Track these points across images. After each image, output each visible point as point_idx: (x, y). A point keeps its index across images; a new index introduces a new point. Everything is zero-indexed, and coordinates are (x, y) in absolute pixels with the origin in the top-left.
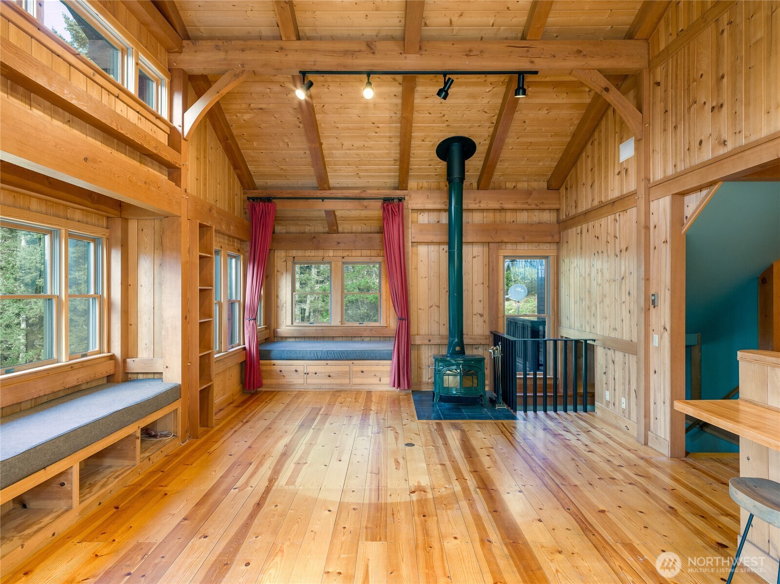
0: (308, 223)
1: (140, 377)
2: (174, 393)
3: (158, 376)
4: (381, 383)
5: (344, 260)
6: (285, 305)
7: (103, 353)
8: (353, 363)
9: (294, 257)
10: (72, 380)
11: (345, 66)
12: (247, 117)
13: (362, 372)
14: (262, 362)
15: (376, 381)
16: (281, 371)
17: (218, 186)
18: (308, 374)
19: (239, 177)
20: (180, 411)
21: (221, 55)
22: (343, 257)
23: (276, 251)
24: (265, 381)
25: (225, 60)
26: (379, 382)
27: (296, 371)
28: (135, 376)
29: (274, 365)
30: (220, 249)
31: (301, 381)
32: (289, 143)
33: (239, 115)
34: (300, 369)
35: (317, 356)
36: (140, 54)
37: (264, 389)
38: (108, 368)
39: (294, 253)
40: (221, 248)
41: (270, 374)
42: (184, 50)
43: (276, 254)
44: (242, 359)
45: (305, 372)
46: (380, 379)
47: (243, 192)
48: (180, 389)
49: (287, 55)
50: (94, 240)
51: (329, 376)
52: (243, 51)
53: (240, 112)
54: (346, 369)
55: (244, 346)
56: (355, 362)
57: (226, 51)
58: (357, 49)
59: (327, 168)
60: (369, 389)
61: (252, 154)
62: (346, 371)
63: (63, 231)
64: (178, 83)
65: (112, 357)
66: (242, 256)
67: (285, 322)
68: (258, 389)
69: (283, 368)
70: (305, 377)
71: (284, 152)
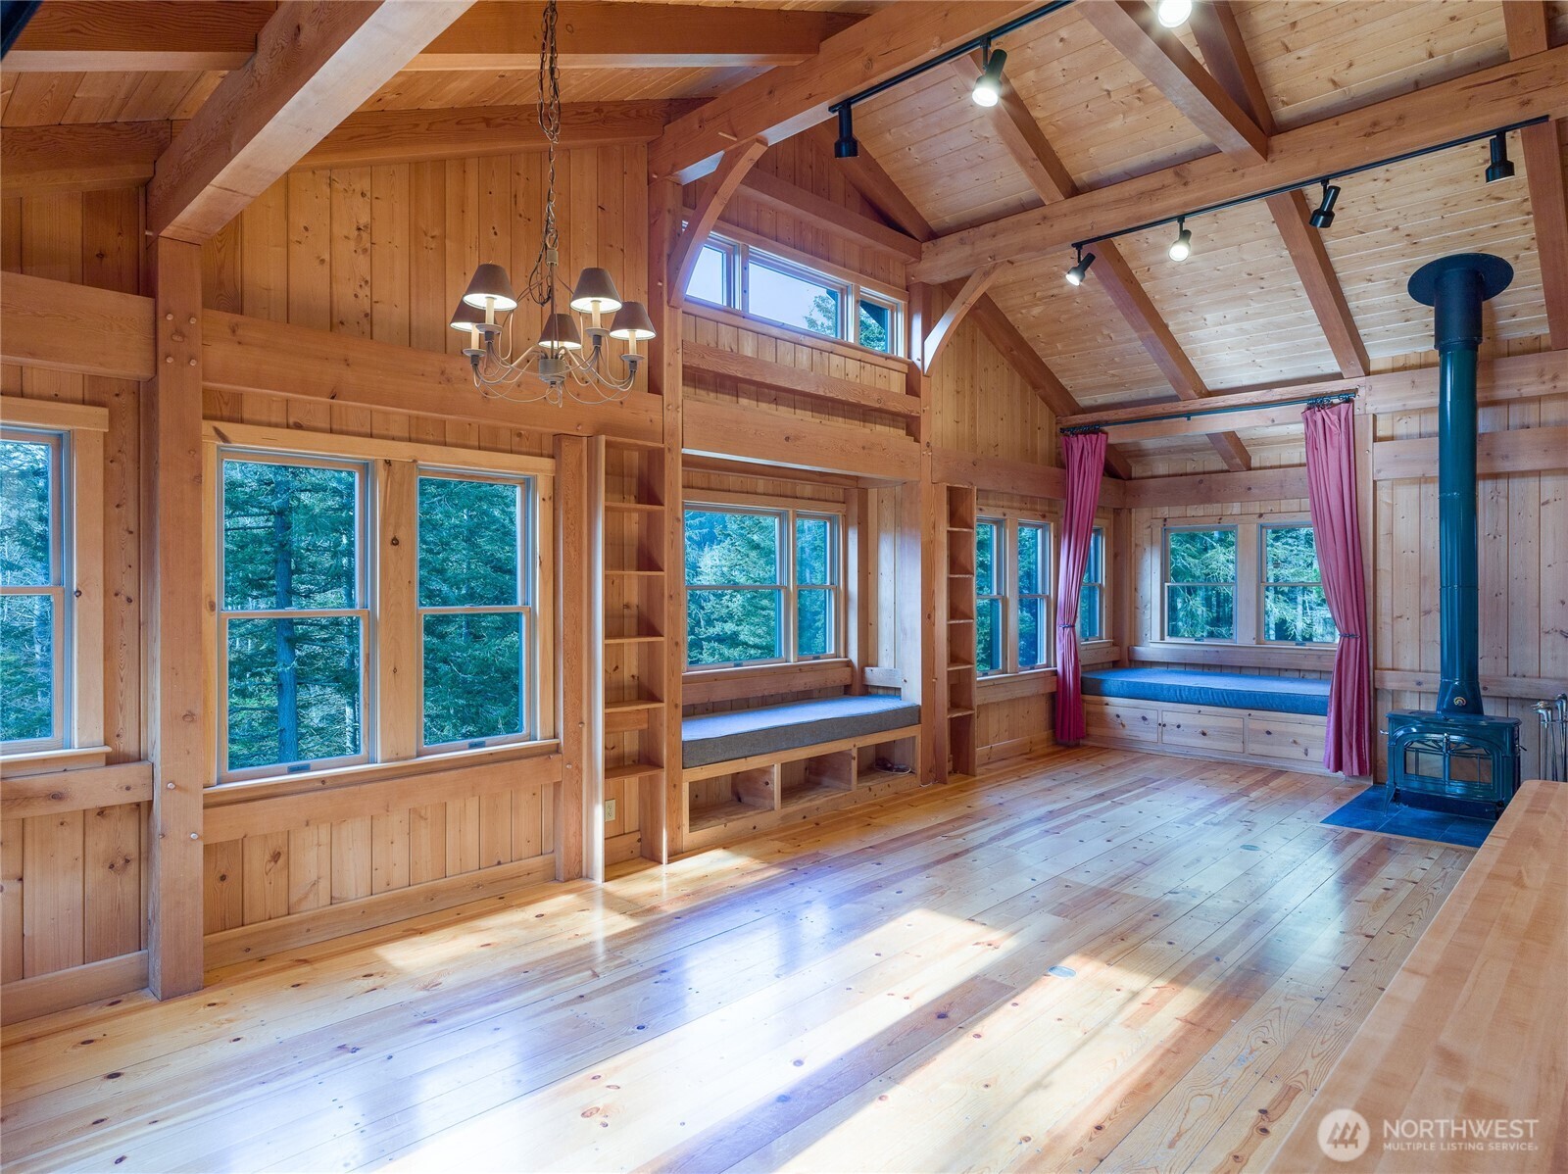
0: (1190, 456)
1: (881, 692)
2: (912, 716)
3: (894, 692)
4: (1308, 758)
5: (1262, 521)
6: (1149, 605)
7: (840, 657)
8: (1250, 715)
9: (1165, 520)
10: (800, 683)
11: (1139, 219)
12: (1036, 311)
13: (1269, 733)
14: (1088, 697)
15: (1297, 752)
16: (1118, 716)
17: (1000, 422)
18: (1164, 725)
19: (1043, 399)
20: (919, 740)
21: (967, 250)
22: (1261, 515)
23: (1133, 510)
24: (1094, 731)
25: (971, 256)
26: (1304, 757)
27: (1144, 719)
28: (875, 690)
29: (1107, 704)
30: (1002, 517)
31: (1152, 737)
32: (1112, 335)
33: (1023, 311)
34: (1151, 715)
35: (1181, 695)
36: (862, 288)
37: (1091, 743)
38: (843, 676)
39: (1165, 511)
40: (1005, 515)
41: (1102, 719)
42: (923, 256)
43: (1133, 514)
44: (1051, 688)
45: (1160, 722)
46: (1306, 750)
47: (1054, 422)
48: (920, 711)
49: (1052, 226)
50: (830, 519)
51: (1204, 734)
52: (994, 236)
53: (1025, 308)
54: (1237, 724)
55: (1054, 669)
56: (1253, 712)
57: (973, 243)
58: (1157, 185)
59: (1191, 361)
60: (1282, 767)
61: (1059, 361)
62: (1236, 729)
63: (791, 512)
64: (917, 302)
65: (849, 664)
66: (1052, 524)
67: (1149, 635)
68: (1081, 742)
69: (1121, 711)
70: (1160, 730)
71: (1108, 349)
